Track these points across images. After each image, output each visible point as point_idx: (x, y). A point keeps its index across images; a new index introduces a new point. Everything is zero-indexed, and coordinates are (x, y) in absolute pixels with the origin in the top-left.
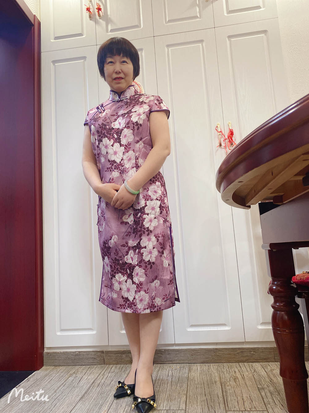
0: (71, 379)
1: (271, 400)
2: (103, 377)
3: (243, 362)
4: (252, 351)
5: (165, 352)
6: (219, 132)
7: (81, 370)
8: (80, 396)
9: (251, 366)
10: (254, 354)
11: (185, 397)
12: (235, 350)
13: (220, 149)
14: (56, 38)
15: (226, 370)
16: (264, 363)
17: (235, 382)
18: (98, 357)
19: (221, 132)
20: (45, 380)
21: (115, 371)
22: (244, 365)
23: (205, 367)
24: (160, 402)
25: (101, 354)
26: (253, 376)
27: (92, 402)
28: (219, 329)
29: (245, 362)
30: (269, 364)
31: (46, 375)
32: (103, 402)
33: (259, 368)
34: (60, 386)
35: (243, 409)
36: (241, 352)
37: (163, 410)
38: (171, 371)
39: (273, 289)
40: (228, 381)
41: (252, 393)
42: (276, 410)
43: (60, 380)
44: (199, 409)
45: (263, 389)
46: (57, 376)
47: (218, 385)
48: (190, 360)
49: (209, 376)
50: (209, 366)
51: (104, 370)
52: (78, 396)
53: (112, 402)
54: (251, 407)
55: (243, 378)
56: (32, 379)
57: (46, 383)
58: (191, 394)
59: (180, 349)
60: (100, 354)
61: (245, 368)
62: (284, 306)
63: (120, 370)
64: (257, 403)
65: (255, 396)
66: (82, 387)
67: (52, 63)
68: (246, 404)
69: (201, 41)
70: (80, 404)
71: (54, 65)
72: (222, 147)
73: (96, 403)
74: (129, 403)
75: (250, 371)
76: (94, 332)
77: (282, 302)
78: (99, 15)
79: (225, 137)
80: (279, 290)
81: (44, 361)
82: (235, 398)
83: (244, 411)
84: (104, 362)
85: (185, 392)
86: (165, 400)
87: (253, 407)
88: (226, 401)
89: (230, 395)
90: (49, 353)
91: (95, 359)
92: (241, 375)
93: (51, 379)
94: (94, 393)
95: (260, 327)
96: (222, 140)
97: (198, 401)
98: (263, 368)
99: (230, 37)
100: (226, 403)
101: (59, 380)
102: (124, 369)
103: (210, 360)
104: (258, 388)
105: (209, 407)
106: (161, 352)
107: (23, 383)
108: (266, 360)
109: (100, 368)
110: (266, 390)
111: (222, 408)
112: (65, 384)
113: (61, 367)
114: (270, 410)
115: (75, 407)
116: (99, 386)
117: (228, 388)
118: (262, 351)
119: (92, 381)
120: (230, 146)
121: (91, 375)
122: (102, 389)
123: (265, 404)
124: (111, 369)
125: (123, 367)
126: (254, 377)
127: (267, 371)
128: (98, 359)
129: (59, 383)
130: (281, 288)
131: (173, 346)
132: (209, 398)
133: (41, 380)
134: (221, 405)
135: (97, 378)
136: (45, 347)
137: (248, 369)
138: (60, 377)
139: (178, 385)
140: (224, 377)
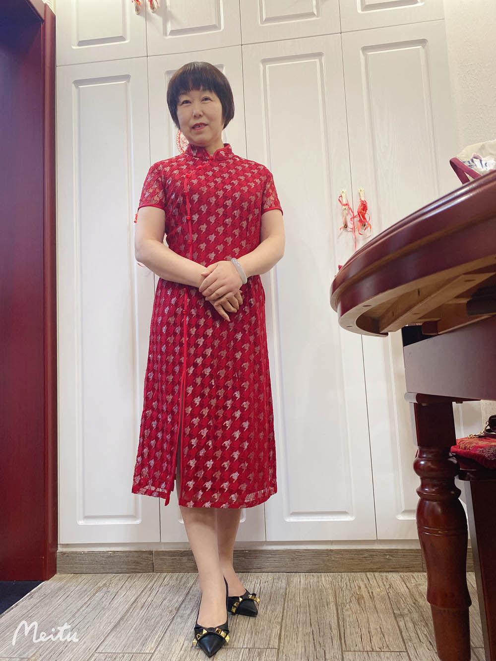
0: (99, 595)
1: (413, 635)
2: (150, 592)
3: (373, 572)
4: (387, 555)
5: (250, 554)
6: (345, 205)
7: (116, 582)
8: (113, 625)
9: (384, 578)
10: (390, 560)
11: (278, 627)
12: (361, 552)
13: (345, 233)
14: (81, 43)
15: (345, 583)
16: (405, 574)
17: (359, 605)
18: (144, 560)
19: (347, 204)
20: (58, 596)
21: (170, 584)
22: (374, 576)
23: (313, 578)
24: (239, 634)
25: (148, 555)
26: (388, 594)
27: (131, 634)
28: (335, 520)
29: (376, 571)
30: (414, 575)
31: (60, 589)
32: (149, 634)
33: (398, 582)
34: (81, 607)
35: (369, 649)
36: (371, 555)
37: (243, 648)
38: (258, 585)
39: (421, 464)
40: (348, 602)
41: (384, 623)
42: (420, 651)
43: (83, 597)
44: (300, 647)
45: (402, 615)
46: (78, 590)
47: (332, 608)
48: (288, 567)
49: (318, 593)
50: (318, 578)
51: (153, 581)
52: (109, 624)
53: (164, 635)
54: (381, 645)
55: (372, 597)
56: (37, 595)
57: (59, 602)
58: (289, 622)
59: (274, 549)
60: (146, 555)
61: (375, 582)
62: (437, 492)
63: (178, 582)
64: (391, 639)
65: (390, 627)
66: (117, 608)
67: (73, 85)
68: (374, 640)
69: (319, 55)
70: (112, 636)
71: (77, 87)
72: (349, 230)
73: (138, 637)
74: (190, 635)
75: (383, 587)
76: (138, 522)
77: (434, 486)
78: (153, 7)
79: (353, 212)
80: (429, 467)
81: (57, 566)
82: (358, 630)
83: (370, 651)
84: (152, 568)
85: (280, 620)
86: (247, 632)
87: (385, 645)
88: (342, 634)
89: (349, 625)
90: (65, 554)
91: (137, 563)
92: (369, 593)
93: (67, 595)
94: (136, 619)
95: (401, 517)
96: (349, 218)
97: (300, 634)
98: (404, 581)
99: (365, 49)
100: (343, 638)
101: (81, 597)
102: (184, 580)
103: (320, 568)
104: (394, 614)
105: (316, 644)
106: (243, 553)
107: (22, 601)
108: (409, 568)
109: (146, 578)
110: (407, 618)
111: (336, 646)
112: (90, 604)
113: (84, 576)
114: (412, 652)
115: (103, 641)
116: (143, 609)
117: (346, 613)
118: (404, 555)
119: (133, 600)
120: (360, 229)
121: (131, 589)
122: (148, 613)
123: (403, 640)
124: (164, 579)
125: (182, 577)
126: (388, 596)
127: (409, 586)
128: (144, 563)
129: (80, 601)
130: (432, 464)
131: (263, 545)
132: (316, 630)
133: (52, 597)
134: (335, 642)
135: (140, 595)
136: (59, 543)
137: (381, 584)
138: (81, 593)
139: (269, 608)
140: (341, 595)
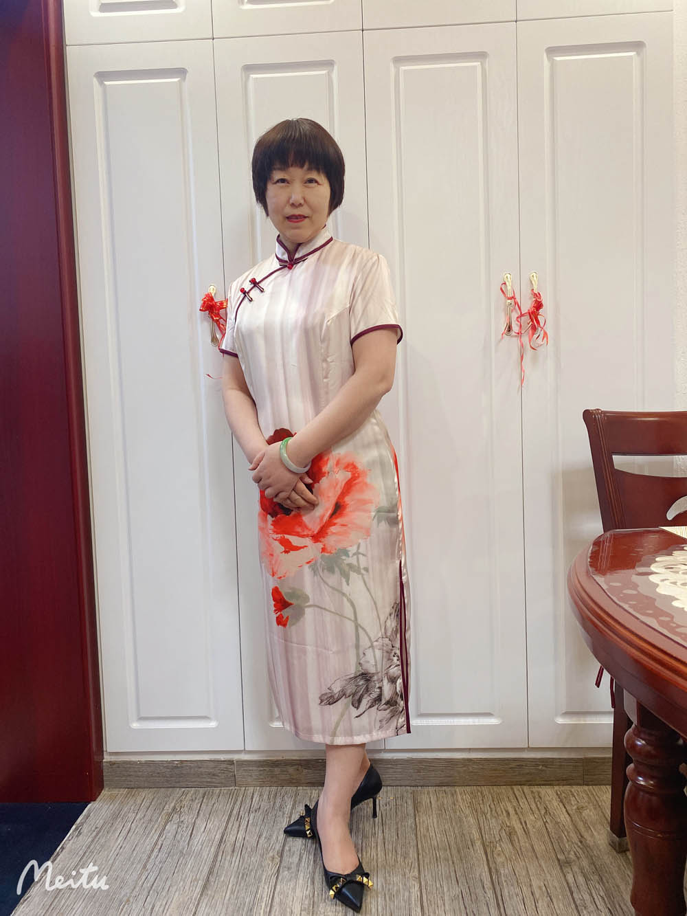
1: (587, 897)
3: (521, 785)
4: (538, 765)
6: (509, 298)
9: (536, 794)
10: (542, 771)
11: (417, 886)
12: (507, 762)
13: (506, 339)
15: (488, 806)
16: (563, 788)
17: (512, 844)
18: (222, 771)
19: (512, 297)
21: (262, 807)
22: (524, 793)
23: (446, 797)
25: (229, 767)
26: (545, 825)
27: (229, 899)
28: (476, 723)
29: (524, 785)
30: (573, 790)
31: (115, 817)
32: (252, 903)
33: (555, 804)
34: (152, 851)
36: (518, 766)
40: (497, 839)
41: (549, 878)
43: (149, 833)
45: (568, 863)
46: (140, 819)
47: (479, 851)
48: (412, 780)
49: (457, 824)
50: (453, 795)
51: (238, 803)
52: (196, 883)
53: (272, 902)
55: (526, 832)
56: (85, 829)
57: (119, 841)
59: (395, 758)
60: (225, 766)
61: (526, 803)
63: (272, 803)
64: (561, 905)
65: (556, 884)
67: (95, 79)
69: (481, 56)
70: (204, 905)
71: (101, 83)
72: (513, 333)
73: (238, 905)
75: (537, 812)
76: (213, 724)
79: (521, 310)
81: (105, 779)
82: (518, 890)
84: (234, 782)
85: (416, 872)
88: (500, 898)
89: (505, 881)
90: (114, 764)
91: (214, 775)
92: (521, 824)
93: (127, 829)
95: (560, 721)
96: (515, 315)
97: (446, 898)
98: (562, 802)
99: (552, 51)
100: (501, 904)
101: (147, 831)
102: (278, 800)
103: (454, 781)
104: (558, 860)
107: (69, 840)
108: (567, 781)
109: (227, 797)
110: (576, 869)
112: (162, 844)
113: (144, 793)
116: (235, 854)
117: (500, 860)
118: (561, 765)
119: (218, 837)
121: (212, 818)
122: (243, 863)
123: (576, 906)
124: (252, 799)
125: (276, 795)
127: (570, 812)
128: (223, 776)
129: (148, 841)
131: (381, 752)
132: (465, 889)
133: (108, 832)
134: (492, 911)
135: (226, 827)
137: (534, 807)
138: (145, 824)
139: (399, 851)
140: (487, 827)
